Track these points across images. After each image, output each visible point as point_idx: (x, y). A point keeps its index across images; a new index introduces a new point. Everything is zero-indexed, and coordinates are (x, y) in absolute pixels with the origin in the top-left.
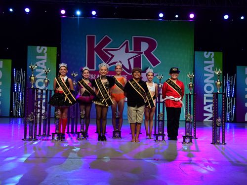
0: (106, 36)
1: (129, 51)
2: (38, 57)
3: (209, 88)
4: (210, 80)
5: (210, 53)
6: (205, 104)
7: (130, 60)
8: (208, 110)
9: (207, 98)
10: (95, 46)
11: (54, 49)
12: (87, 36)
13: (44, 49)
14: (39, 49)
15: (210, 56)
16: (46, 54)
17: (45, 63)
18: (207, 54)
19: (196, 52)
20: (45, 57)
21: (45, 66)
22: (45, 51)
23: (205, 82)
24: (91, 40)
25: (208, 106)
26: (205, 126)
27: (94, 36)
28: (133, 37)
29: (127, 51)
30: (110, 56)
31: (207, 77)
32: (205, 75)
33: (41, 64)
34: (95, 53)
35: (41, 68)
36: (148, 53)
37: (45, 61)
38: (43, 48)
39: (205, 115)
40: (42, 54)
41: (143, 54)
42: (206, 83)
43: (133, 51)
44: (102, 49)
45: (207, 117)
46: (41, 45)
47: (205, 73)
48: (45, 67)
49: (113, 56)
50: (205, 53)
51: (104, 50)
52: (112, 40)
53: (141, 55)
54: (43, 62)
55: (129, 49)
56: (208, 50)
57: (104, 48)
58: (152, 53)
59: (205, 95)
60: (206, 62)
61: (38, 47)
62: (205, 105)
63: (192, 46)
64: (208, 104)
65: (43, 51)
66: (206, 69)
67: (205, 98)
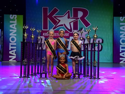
0: (55, 7)
1: (70, 17)
2: (11, 22)
3: (123, 41)
4: (124, 35)
5: (124, 17)
6: (121, 51)
7: (71, 23)
8: (123, 56)
9: (122, 48)
10: (48, 14)
11: (21, 17)
12: (43, 7)
13: (15, 17)
14: (11, 17)
15: (124, 20)
16: (16, 20)
17: (16, 25)
18: (122, 19)
19: (114, 17)
20: (16, 22)
21: (16, 27)
22: (15, 18)
23: (120, 37)
24: (45, 10)
25: (123, 53)
26: (121, 66)
27: (47, 8)
28: (73, 8)
29: (69, 17)
30: (58, 21)
31: (122, 34)
32: (121, 32)
33: (13, 26)
34: (48, 19)
35: (13, 29)
36: (82, 18)
37: (16, 24)
38: (14, 15)
39: (121, 59)
40: (14, 20)
41: (80, 19)
42: (122, 38)
43: (73, 17)
44: (53, 16)
45: (122, 60)
46: (13, 14)
47: (121, 31)
48: (16, 29)
49: (60, 21)
50: (121, 17)
51: (54, 17)
52: (59, 10)
53: (78, 20)
54: (15, 25)
55: (70, 16)
56: (123, 16)
57: (54, 15)
58: (85, 18)
59: (121, 46)
60: (121, 24)
61: (11, 15)
62: (121, 53)
63: (112, 14)
64: (123, 51)
65: (14, 18)
66: (121, 28)
67: (121, 48)
